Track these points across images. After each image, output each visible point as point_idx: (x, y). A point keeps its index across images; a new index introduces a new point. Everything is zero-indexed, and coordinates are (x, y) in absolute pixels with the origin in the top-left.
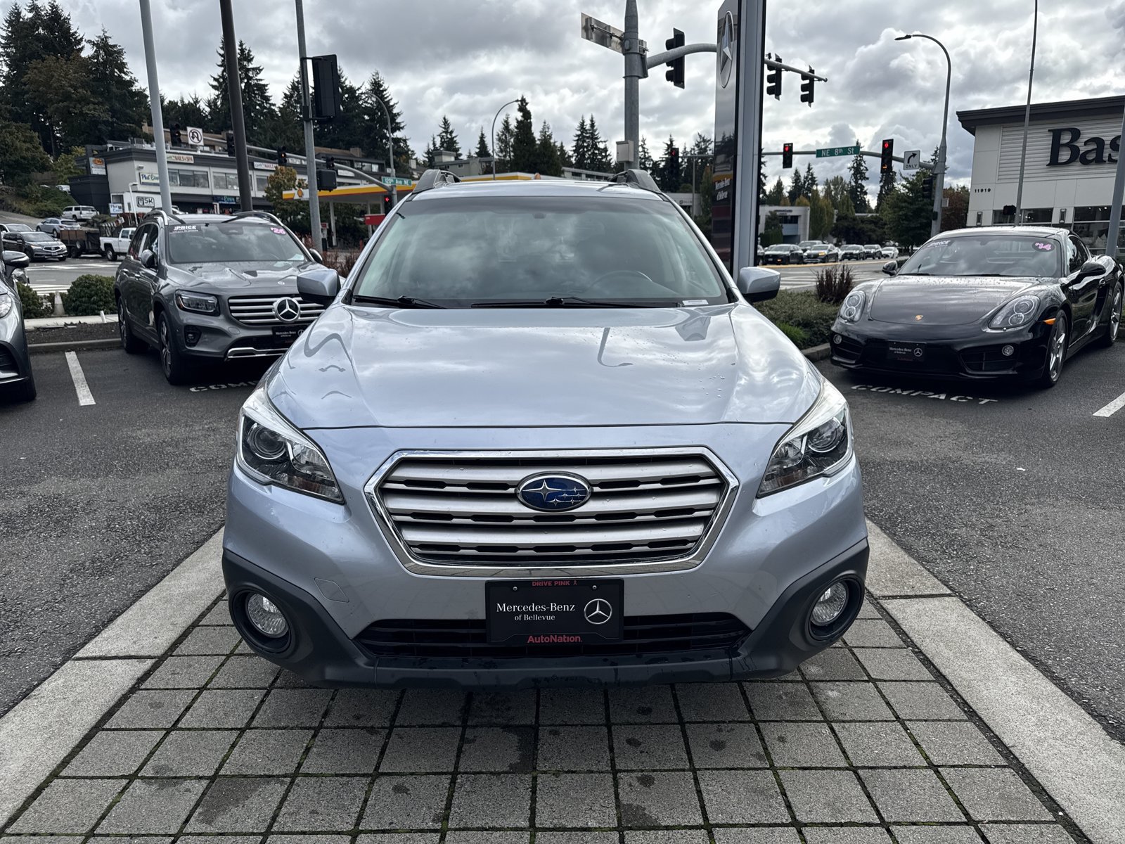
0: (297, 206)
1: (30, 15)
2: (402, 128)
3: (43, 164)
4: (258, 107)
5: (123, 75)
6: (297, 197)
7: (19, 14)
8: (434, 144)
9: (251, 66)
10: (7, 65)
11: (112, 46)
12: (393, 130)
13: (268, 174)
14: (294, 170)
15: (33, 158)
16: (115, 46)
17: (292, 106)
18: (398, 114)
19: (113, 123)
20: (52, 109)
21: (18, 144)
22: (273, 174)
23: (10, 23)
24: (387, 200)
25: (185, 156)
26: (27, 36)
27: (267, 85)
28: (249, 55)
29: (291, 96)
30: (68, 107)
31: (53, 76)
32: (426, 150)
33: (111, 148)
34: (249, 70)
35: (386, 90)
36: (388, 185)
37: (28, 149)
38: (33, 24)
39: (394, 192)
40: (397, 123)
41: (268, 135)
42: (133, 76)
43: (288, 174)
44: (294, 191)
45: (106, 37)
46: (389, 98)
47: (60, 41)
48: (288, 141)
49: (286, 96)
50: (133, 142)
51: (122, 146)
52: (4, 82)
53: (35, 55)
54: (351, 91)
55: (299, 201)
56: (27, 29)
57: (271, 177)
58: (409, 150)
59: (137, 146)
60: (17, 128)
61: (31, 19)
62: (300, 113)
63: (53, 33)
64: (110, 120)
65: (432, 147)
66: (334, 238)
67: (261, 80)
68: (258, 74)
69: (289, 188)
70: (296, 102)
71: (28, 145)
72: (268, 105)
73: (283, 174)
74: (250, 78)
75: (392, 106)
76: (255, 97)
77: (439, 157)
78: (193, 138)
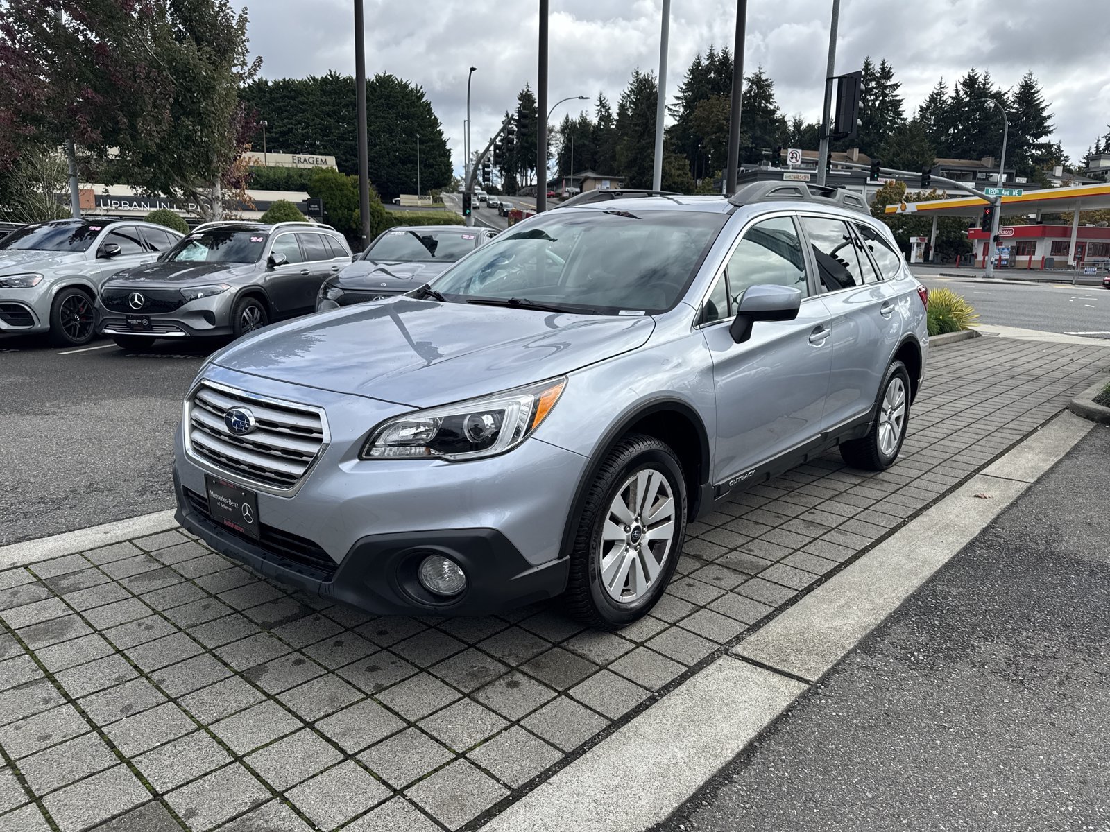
0: (899, 219)
1: (707, 63)
2: (1050, 132)
3: (688, 187)
4: (888, 123)
5: (768, 105)
6: (899, 211)
7: (699, 63)
8: (1097, 147)
9: (889, 83)
10: (683, 106)
11: (763, 81)
12: (1038, 136)
13: (876, 189)
14: (904, 184)
15: (682, 183)
16: (766, 80)
17: (927, 119)
18: (1049, 117)
19: (752, 148)
20: (707, 140)
21: (673, 171)
22: (881, 188)
23: (692, 71)
24: (988, 212)
25: (803, 175)
26: (701, 81)
27: (901, 101)
28: (889, 72)
29: (928, 108)
30: (719, 137)
31: (712, 112)
32: (1085, 154)
33: (743, 171)
34: (886, 87)
35: (1038, 92)
36: (992, 196)
37: (679, 176)
38: (708, 70)
39: (998, 204)
40: (1045, 127)
41: (893, 150)
42: (777, 105)
43: (897, 188)
44: (899, 205)
45: (761, 73)
46: (1041, 100)
47: (725, 81)
48: (912, 154)
49: (922, 109)
50: (760, 165)
51: (751, 169)
52: (678, 121)
53: (704, 96)
54: (998, 96)
55: (901, 214)
56: (702, 75)
57: (879, 192)
58: (1062, 156)
59: (763, 168)
60: (675, 158)
61: (707, 66)
62: (934, 125)
63: (720, 76)
64: (750, 146)
65: (1093, 151)
66: (931, 253)
67: (897, 96)
68: (894, 90)
69: (894, 202)
70: (931, 114)
71: (680, 172)
72: (899, 121)
73: (891, 188)
74: (887, 95)
75: (1043, 109)
76: (887, 114)
77: (1096, 162)
78: (792, 158)
